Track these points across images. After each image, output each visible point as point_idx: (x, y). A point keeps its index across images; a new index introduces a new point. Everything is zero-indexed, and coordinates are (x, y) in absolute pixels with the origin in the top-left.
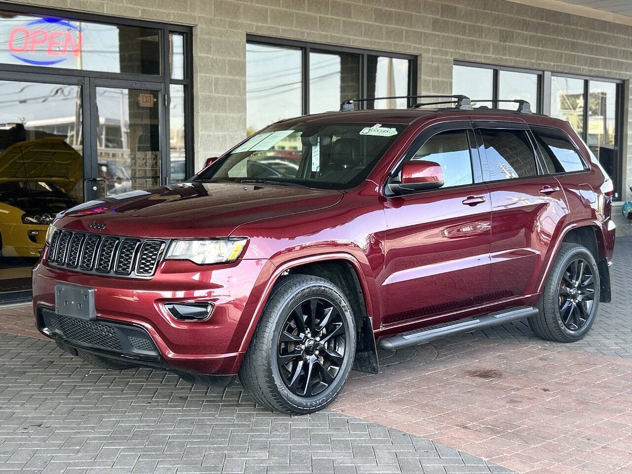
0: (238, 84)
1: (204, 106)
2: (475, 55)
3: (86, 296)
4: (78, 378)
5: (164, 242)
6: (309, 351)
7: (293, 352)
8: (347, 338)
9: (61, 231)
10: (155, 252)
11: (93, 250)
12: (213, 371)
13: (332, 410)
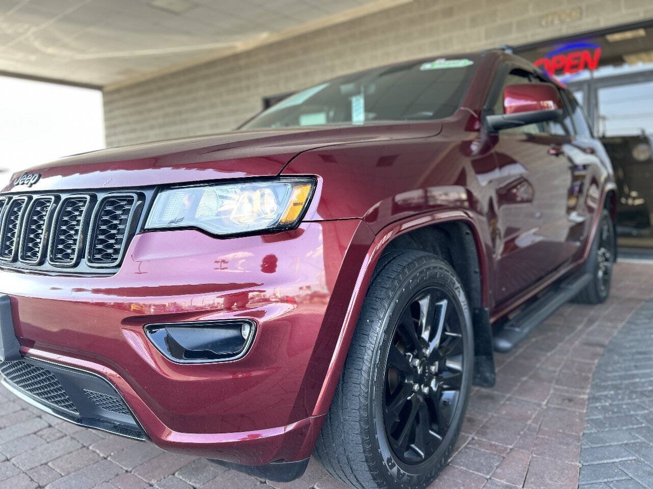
5: (142, 195)
10: (123, 217)
12: (262, 462)
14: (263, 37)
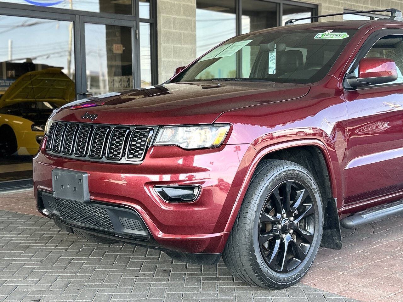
0: (190, 23)
1: (165, 39)
2: (358, 6)
3: (80, 180)
4: (74, 252)
5: (152, 129)
6: (284, 230)
7: (271, 232)
8: (317, 218)
9: (57, 123)
10: (144, 139)
11: (86, 138)
12: (200, 250)
13: (305, 284)
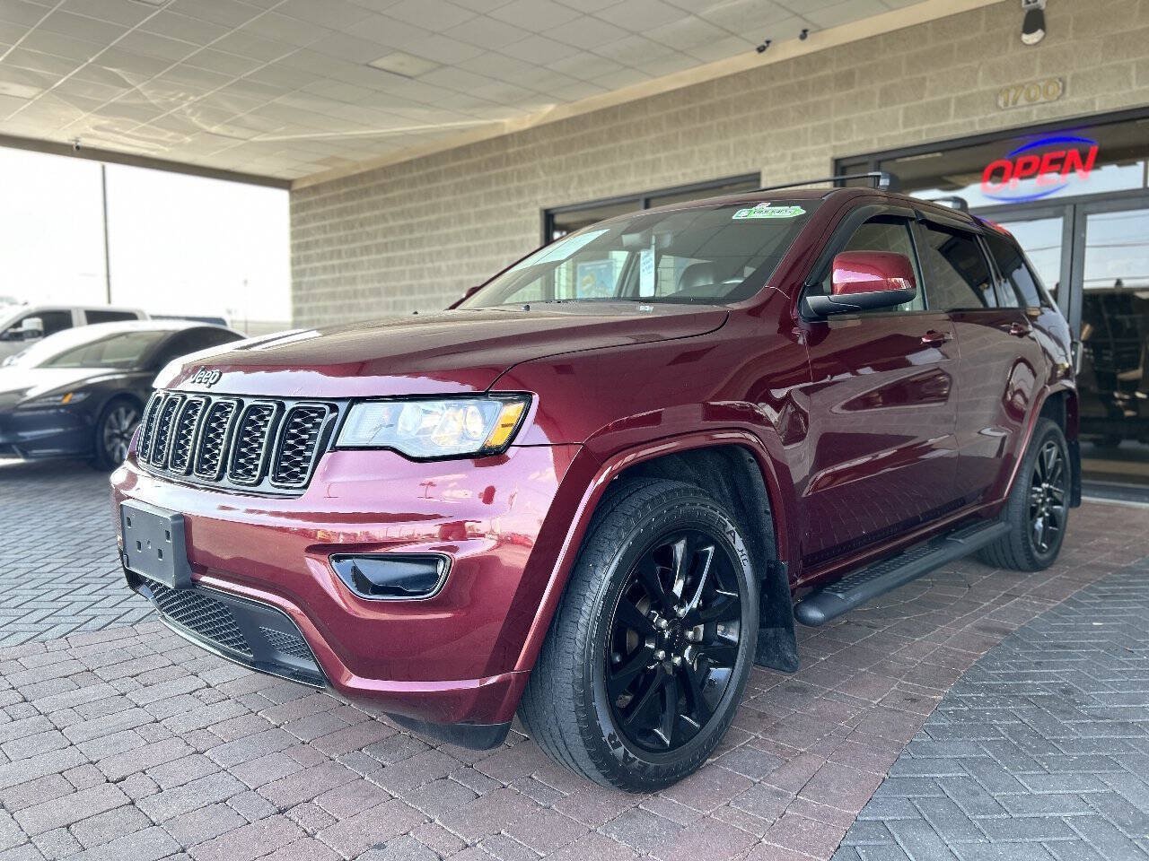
3: (168, 533)
5: (334, 407)
10: (313, 432)
12: (453, 719)
14: (547, 111)
